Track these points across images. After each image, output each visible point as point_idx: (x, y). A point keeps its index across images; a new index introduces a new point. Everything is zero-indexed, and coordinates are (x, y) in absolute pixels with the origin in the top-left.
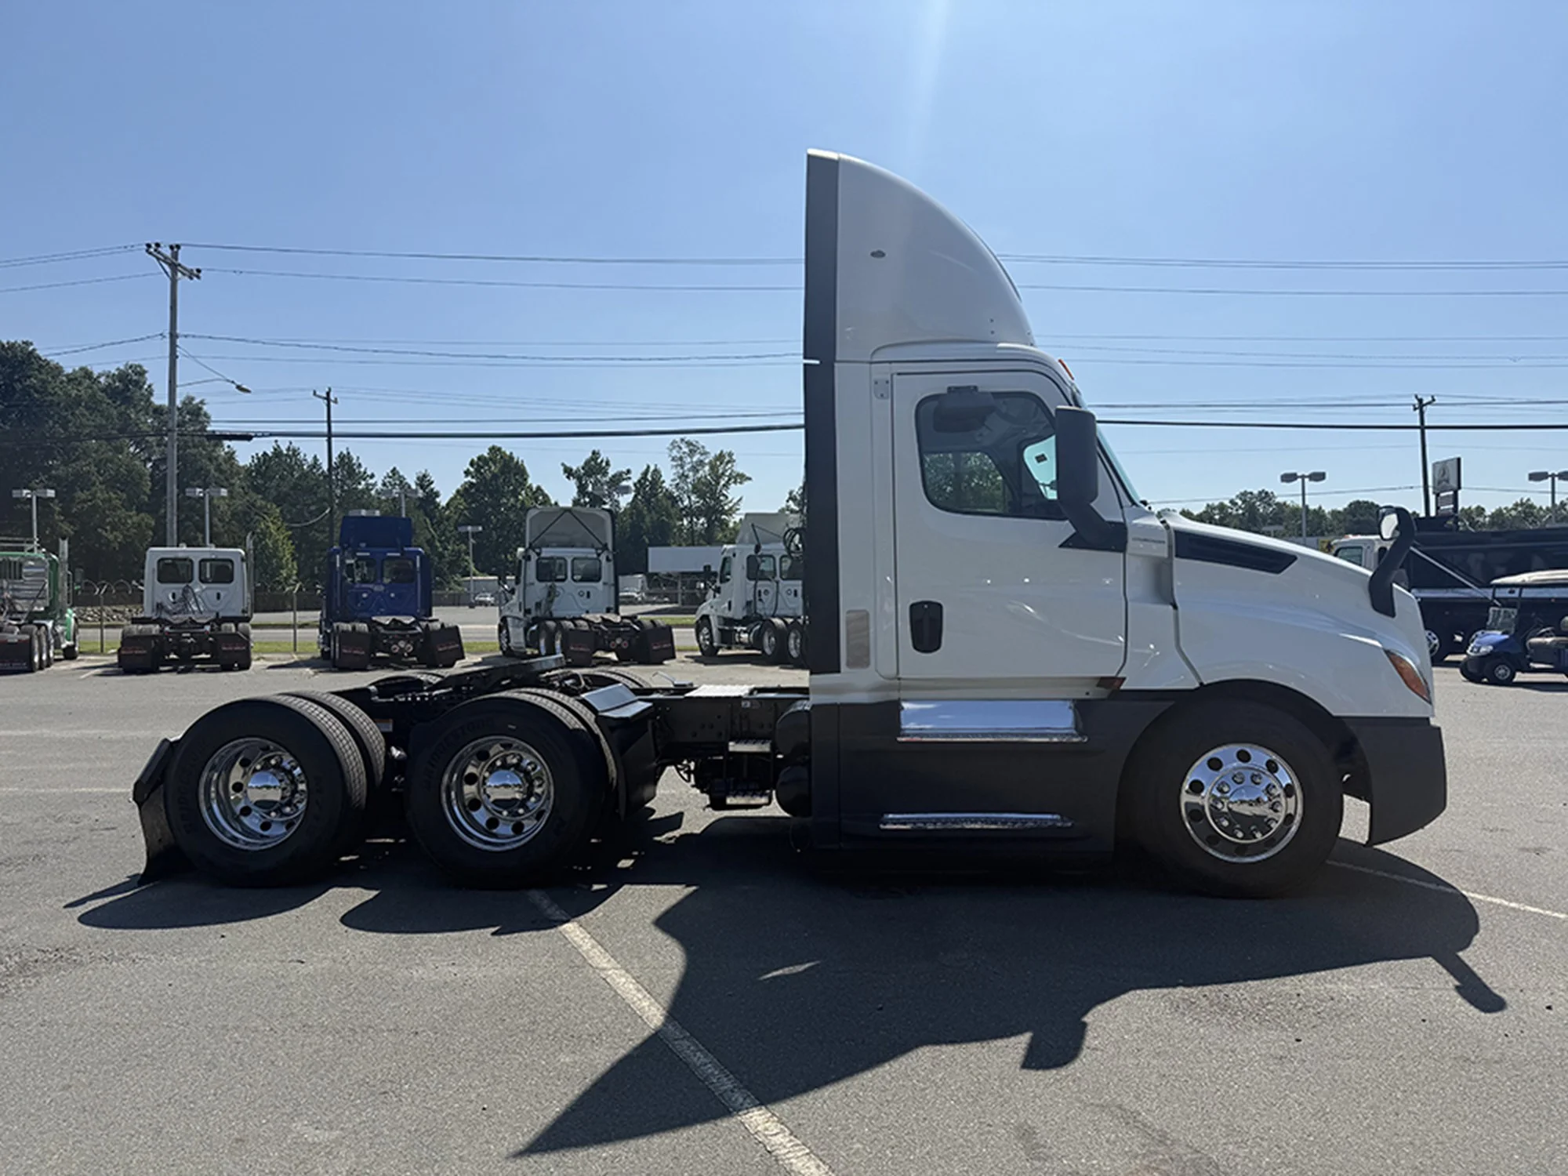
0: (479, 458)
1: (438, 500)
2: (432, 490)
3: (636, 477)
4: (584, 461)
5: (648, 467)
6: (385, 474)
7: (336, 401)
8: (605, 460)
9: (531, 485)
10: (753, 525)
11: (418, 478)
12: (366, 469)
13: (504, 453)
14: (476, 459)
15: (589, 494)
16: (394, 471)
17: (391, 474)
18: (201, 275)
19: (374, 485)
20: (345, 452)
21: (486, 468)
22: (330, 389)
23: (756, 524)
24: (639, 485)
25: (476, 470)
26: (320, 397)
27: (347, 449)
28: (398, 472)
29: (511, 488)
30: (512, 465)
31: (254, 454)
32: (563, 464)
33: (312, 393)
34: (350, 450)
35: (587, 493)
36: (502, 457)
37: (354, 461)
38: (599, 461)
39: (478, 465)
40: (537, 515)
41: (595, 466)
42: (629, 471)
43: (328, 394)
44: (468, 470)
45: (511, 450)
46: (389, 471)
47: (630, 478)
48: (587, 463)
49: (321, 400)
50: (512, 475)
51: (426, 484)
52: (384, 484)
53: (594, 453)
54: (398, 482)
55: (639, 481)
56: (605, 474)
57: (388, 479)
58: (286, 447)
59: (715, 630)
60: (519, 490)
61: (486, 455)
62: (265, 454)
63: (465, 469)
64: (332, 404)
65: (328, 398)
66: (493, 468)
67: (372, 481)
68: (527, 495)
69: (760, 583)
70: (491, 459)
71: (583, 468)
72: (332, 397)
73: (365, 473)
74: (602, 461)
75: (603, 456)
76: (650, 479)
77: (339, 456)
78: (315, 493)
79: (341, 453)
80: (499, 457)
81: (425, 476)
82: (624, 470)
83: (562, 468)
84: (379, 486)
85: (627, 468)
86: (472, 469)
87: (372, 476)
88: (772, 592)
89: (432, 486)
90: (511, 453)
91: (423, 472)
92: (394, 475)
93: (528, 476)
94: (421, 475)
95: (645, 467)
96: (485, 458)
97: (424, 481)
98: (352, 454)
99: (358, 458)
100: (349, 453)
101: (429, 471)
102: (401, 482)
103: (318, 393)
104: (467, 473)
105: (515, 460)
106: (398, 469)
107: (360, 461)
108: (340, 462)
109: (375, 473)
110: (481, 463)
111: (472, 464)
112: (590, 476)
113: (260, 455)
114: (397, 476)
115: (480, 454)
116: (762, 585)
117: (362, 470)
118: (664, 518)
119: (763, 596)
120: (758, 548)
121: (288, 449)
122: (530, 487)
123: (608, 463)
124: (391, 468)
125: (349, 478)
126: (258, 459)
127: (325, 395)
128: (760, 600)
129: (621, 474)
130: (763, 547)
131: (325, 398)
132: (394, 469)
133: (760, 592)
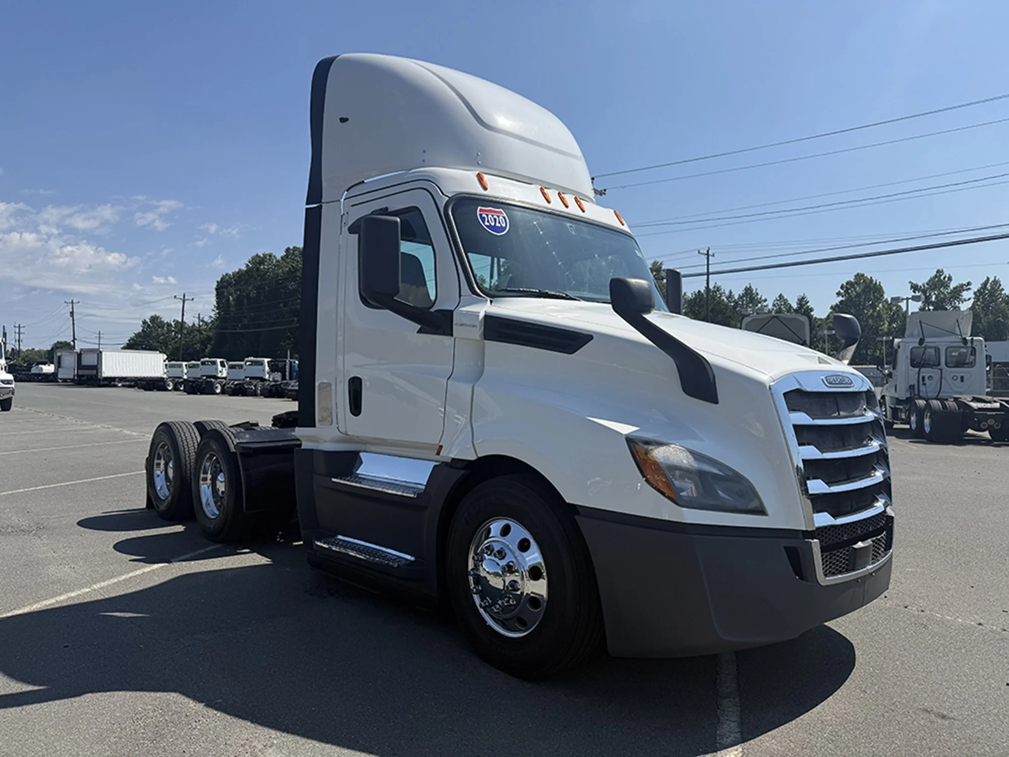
0: (847, 283)
1: (812, 313)
2: (808, 307)
3: (975, 287)
4: (929, 278)
5: (988, 279)
6: (775, 299)
7: (713, 255)
8: (948, 276)
9: (887, 299)
10: (920, 322)
11: (798, 300)
12: (761, 296)
13: (866, 277)
14: (845, 284)
15: (932, 303)
16: (781, 296)
17: (778, 298)
18: (606, 192)
19: (767, 306)
20: (748, 287)
21: (852, 289)
22: (709, 249)
23: (922, 321)
24: (979, 294)
25: (845, 291)
26: (703, 254)
27: (750, 284)
28: (783, 297)
29: (871, 302)
30: (872, 286)
31: (693, 292)
32: (910, 282)
33: (697, 252)
34: (751, 285)
35: (931, 302)
36: (864, 281)
37: (754, 292)
38: (942, 277)
39: (846, 288)
40: (751, 321)
41: (938, 281)
42: (969, 284)
43: (708, 251)
44: (839, 291)
45: (871, 275)
46: (777, 296)
47: (969, 289)
48: (931, 280)
49: (703, 256)
50: (872, 293)
51: (804, 303)
52: (774, 305)
53: (938, 271)
54: (783, 303)
55: (978, 291)
56: (947, 287)
57: (776, 302)
58: (713, 286)
59: (888, 408)
60: (876, 304)
61: (852, 280)
62: (699, 292)
63: (837, 291)
64: (710, 257)
65: (708, 254)
66: (858, 289)
67: (765, 304)
68: (884, 307)
69: (922, 370)
70: (856, 283)
71: (927, 284)
72: (711, 253)
73: (760, 299)
74: (944, 278)
75: (946, 273)
76: (989, 288)
77: (745, 289)
78: (724, 314)
79: (746, 287)
80: (862, 281)
81: (803, 298)
82: (965, 282)
83: (909, 285)
84: (770, 307)
85: (967, 281)
86: (842, 291)
87: (765, 300)
88: (936, 377)
89: (808, 304)
90: (871, 278)
91: (802, 295)
92: (780, 299)
93: (884, 293)
94: (800, 298)
95: (985, 279)
96: (852, 282)
97: (802, 301)
98: (752, 287)
99: (756, 289)
100: (750, 287)
101: (806, 295)
102: (785, 303)
103: (701, 251)
104: (838, 294)
105: (874, 282)
106: (783, 294)
107: (758, 291)
108: (745, 293)
109: (768, 299)
110: (848, 286)
111: (842, 287)
112: (933, 290)
113: (696, 292)
114: (782, 300)
115: (848, 280)
116: (926, 372)
117: (759, 297)
118: (1000, 319)
119: (927, 381)
120: (921, 341)
121: (714, 287)
122: (886, 301)
123: (950, 279)
124: (779, 294)
125: (751, 303)
126: (695, 294)
127: (706, 252)
128: (924, 384)
129: (962, 286)
130: (927, 340)
131: (706, 254)
132: (781, 295)
133: (923, 377)
